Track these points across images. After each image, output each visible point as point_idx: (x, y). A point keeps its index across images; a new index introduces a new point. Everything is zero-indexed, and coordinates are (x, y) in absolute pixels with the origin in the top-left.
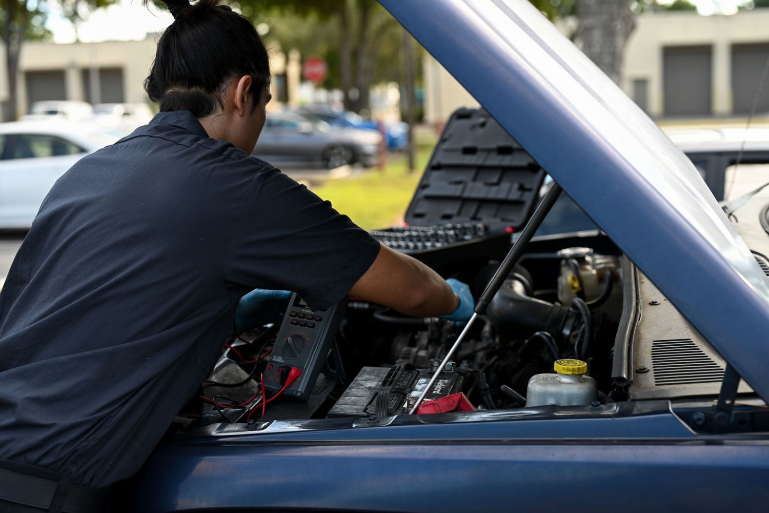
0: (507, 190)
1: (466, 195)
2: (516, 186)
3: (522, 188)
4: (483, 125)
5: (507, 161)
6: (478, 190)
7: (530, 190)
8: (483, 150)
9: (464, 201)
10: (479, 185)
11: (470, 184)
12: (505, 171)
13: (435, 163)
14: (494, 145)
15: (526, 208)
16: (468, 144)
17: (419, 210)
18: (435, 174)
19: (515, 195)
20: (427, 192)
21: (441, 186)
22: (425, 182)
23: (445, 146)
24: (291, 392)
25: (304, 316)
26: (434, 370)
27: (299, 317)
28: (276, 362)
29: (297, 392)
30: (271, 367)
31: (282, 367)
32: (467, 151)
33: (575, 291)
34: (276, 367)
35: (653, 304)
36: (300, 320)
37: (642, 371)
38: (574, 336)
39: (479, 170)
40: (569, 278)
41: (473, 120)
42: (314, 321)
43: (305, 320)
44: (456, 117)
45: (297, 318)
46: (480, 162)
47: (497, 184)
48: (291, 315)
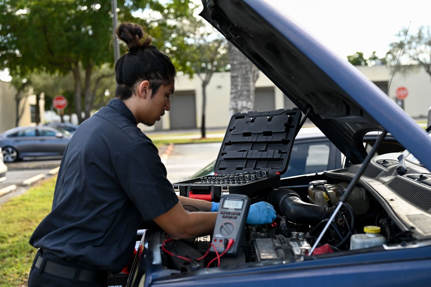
0: (271, 153)
1: (249, 157)
2: (277, 151)
3: (280, 152)
4: (253, 121)
5: (270, 139)
6: (255, 154)
7: (286, 153)
8: (254, 134)
9: (248, 160)
10: (255, 151)
11: (250, 151)
12: (268, 144)
13: (227, 141)
14: (261, 132)
15: (285, 162)
16: (246, 131)
17: (221, 167)
18: (228, 147)
19: (277, 156)
20: (225, 156)
21: (232, 153)
22: (223, 152)
23: (232, 133)
24: (231, 252)
25: (229, 213)
26: (294, 237)
27: (227, 214)
28: (218, 238)
29: (233, 251)
30: (215, 240)
31: (223, 240)
32: (246, 135)
33: (327, 200)
34: (218, 240)
35: (392, 200)
36: (227, 215)
37: (413, 228)
38: (340, 221)
39: (254, 144)
40: (324, 194)
41: (246, 119)
42: (236, 215)
43: (230, 215)
44: (235, 117)
45: (225, 215)
46: (254, 140)
47: (265, 151)
48: (221, 213)
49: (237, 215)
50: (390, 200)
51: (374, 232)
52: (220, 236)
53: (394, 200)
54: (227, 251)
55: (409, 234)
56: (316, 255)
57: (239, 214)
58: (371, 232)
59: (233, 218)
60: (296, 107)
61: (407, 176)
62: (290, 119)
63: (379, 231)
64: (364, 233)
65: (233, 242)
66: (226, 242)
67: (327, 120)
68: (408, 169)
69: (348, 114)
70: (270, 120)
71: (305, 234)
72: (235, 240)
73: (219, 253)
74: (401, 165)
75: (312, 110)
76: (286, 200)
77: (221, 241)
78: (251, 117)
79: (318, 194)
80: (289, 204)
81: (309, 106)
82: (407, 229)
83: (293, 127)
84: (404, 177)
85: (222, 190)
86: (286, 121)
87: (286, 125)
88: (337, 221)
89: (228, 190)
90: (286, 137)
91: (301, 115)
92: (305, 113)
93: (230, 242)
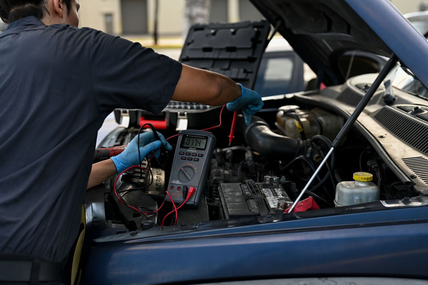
0: (235, 72)
2: (242, 70)
3: (245, 71)
4: (214, 34)
5: (233, 55)
7: (251, 72)
8: (216, 49)
12: (232, 61)
13: (184, 57)
14: (224, 46)
15: (251, 83)
16: (206, 45)
19: (242, 76)
23: (190, 47)
24: (191, 203)
25: (190, 154)
26: (267, 183)
27: (186, 155)
28: (175, 184)
29: (195, 202)
30: (172, 187)
31: (182, 187)
32: (206, 50)
33: (300, 131)
34: (176, 187)
35: (382, 137)
36: (187, 157)
37: (413, 177)
38: (317, 158)
39: (215, 61)
40: (297, 123)
41: (205, 32)
42: (197, 157)
43: (191, 156)
44: (193, 29)
45: (185, 156)
46: (216, 56)
47: (228, 69)
48: (180, 154)
49: (199, 156)
50: (379, 137)
51: (366, 180)
52: (178, 182)
53: (384, 137)
54: (187, 201)
55: (410, 186)
56: (299, 213)
57: (202, 156)
58: (363, 180)
59: (194, 160)
60: (264, 19)
61: (398, 107)
62: (258, 34)
63: (372, 179)
64: (354, 180)
65: (194, 190)
66: (185, 192)
67: (299, 36)
68: (397, 98)
69: (329, 30)
70: (234, 33)
71: (280, 179)
72: (196, 189)
73: (177, 204)
74: (388, 93)
75: (283, 24)
76: (253, 131)
77: (179, 188)
78: (213, 29)
79: (290, 122)
80: (257, 135)
81: (279, 18)
82: (408, 180)
83: (260, 42)
84: (394, 108)
85: (179, 117)
86: (253, 35)
87: (253, 40)
88: (313, 157)
89: (186, 117)
90: (253, 54)
91: (269, 29)
92: (274, 26)
93: (191, 190)
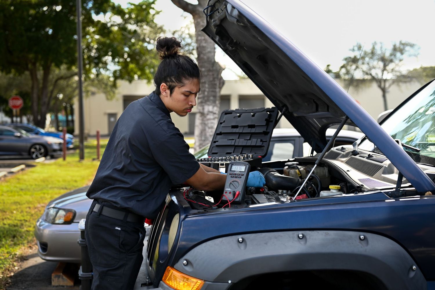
0: (254, 142)
1: (236, 144)
2: (259, 140)
3: (261, 141)
4: (239, 116)
5: (253, 130)
6: (242, 142)
7: (266, 141)
8: (241, 126)
9: (236, 147)
10: (242, 140)
11: (238, 140)
12: (252, 134)
13: (218, 132)
14: (247, 125)
15: (265, 148)
16: (234, 124)
17: (213, 152)
18: (219, 136)
19: (259, 143)
20: (217, 144)
21: (222, 141)
22: (215, 140)
23: (222, 125)
24: (237, 200)
25: (236, 174)
26: (280, 193)
27: (234, 175)
28: (228, 190)
29: (239, 200)
30: (226, 193)
31: (232, 192)
32: (233, 127)
33: (299, 176)
34: (228, 192)
35: (348, 171)
36: (234, 176)
37: (362, 185)
38: (310, 189)
39: (240, 134)
40: (297, 171)
41: (233, 115)
42: (240, 176)
43: (237, 176)
44: (224, 113)
45: (233, 175)
46: (241, 131)
47: (250, 140)
48: (230, 174)
51: (336, 188)
52: (229, 189)
53: (350, 171)
54: (235, 199)
55: (360, 189)
57: (243, 175)
58: (334, 188)
59: (239, 178)
60: (274, 106)
61: (359, 156)
62: (270, 116)
63: (340, 188)
64: (329, 190)
65: (239, 193)
66: (234, 194)
67: (298, 117)
68: (360, 153)
69: (317, 110)
70: (253, 116)
71: (287, 192)
72: (240, 192)
73: (230, 201)
74: (355, 149)
75: (287, 109)
76: (268, 175)
77: (230, 193)
78: (238, 113)
79: (292, 171)
80: (271, 177)
81: (285, 105)
82: (358, 185)
83: (272, 121)
84: (357, 157)
85: (220, 166)
86: (267, 117)
87: (266, 120)
89: (224, 166)
90: (267, 129)
91: (278, 113)
92: (281, 112)
93: (237, 193)
